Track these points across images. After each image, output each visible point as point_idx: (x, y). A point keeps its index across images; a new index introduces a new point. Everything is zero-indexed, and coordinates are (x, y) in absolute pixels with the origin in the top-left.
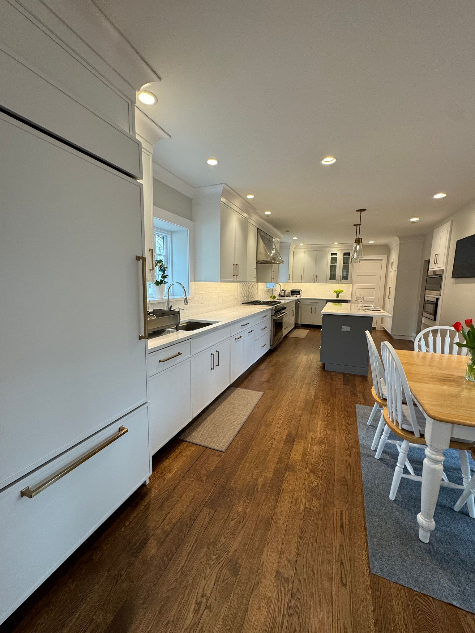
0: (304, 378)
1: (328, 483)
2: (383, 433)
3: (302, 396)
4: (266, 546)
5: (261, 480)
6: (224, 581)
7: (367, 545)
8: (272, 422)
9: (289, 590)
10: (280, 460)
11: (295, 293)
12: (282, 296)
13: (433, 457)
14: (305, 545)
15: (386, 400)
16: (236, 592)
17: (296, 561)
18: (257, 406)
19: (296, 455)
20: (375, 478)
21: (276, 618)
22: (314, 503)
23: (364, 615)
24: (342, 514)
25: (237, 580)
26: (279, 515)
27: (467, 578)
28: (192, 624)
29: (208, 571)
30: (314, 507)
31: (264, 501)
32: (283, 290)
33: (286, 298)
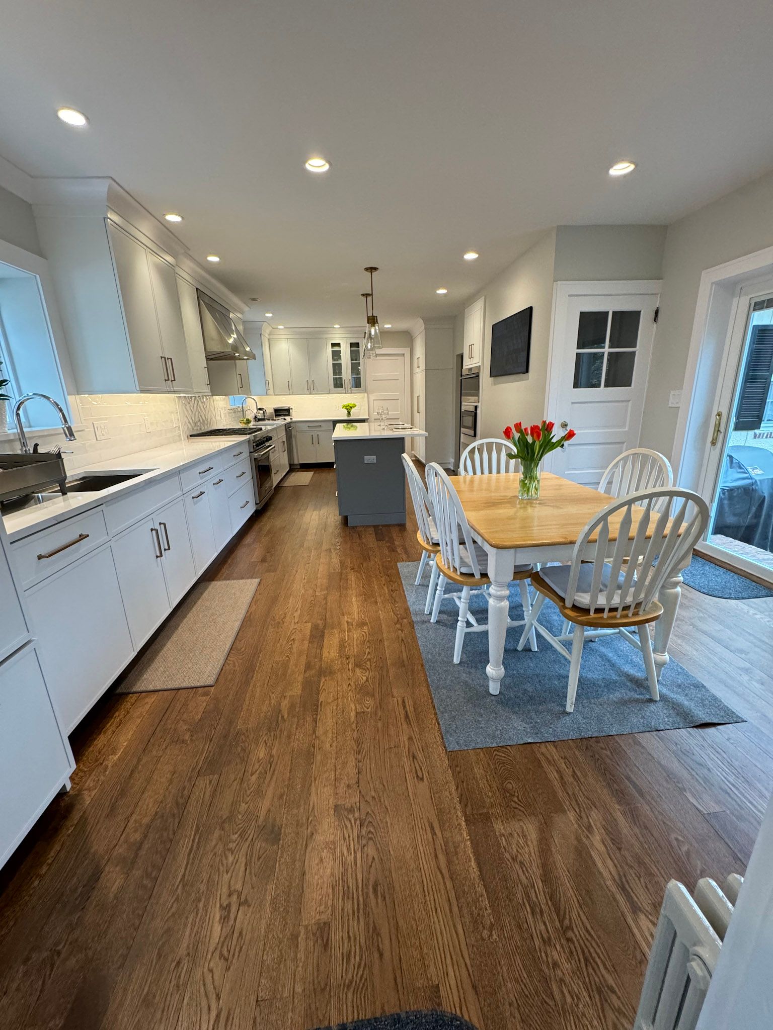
0: (320, 544)
1: (380, 672)
2: (438, 588)
3: (322, 569)
4: (313, 784)
5: (285, 704)
6: (259, 858)
7: (439, 724)
8: (285, 617)
9: (355, 820)
10: (308, 666)
11: (281, 412)
12: (260, 420)
13: (499, 593)
14: (366, 758)
15: (438, 544)
16: (283, 860)
17: (358, 783)
18: (253, 602)
19: (330, 651)
20: (435, 646)
21: (346, 860)
22: (367, 702)
23: (447, 799)
24: (404, 702)
25: (280, 847)
26: (322, 738)
27: (536, 712)
28: (222, 939)
29: (231, 859)
30: (368, 709)
31: (297, 728)
32: (260, 409)
33: (267, 422)
